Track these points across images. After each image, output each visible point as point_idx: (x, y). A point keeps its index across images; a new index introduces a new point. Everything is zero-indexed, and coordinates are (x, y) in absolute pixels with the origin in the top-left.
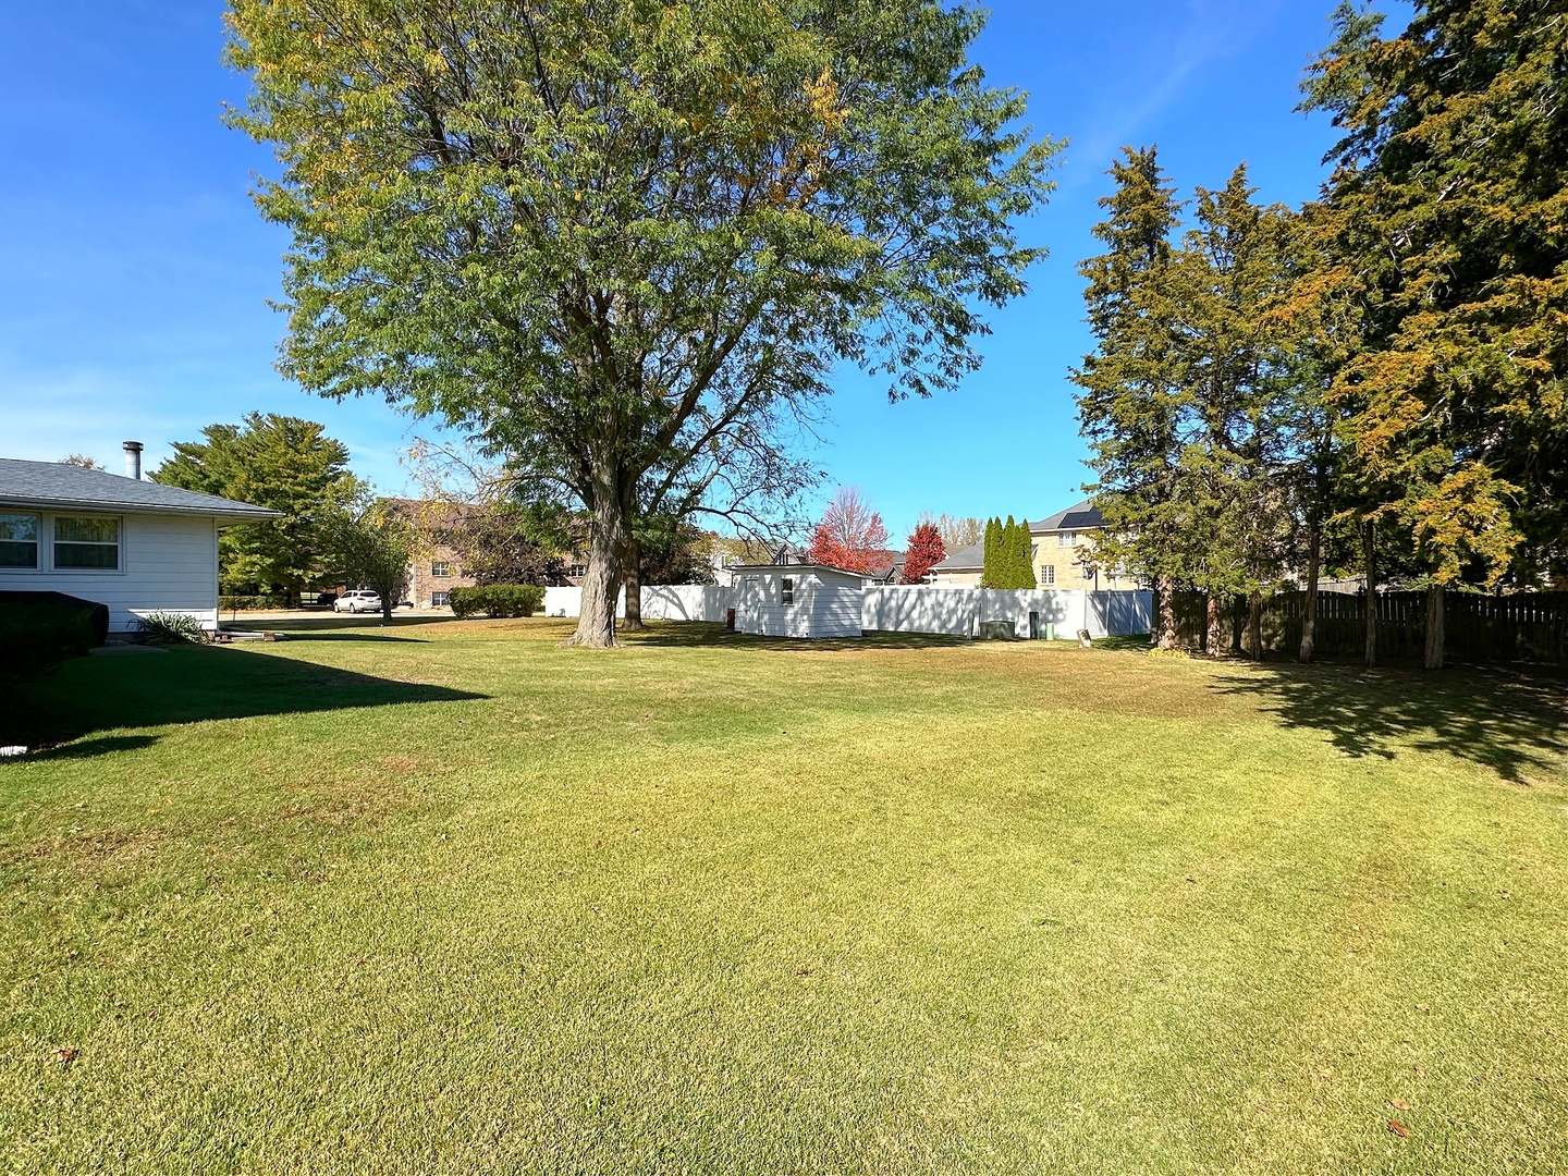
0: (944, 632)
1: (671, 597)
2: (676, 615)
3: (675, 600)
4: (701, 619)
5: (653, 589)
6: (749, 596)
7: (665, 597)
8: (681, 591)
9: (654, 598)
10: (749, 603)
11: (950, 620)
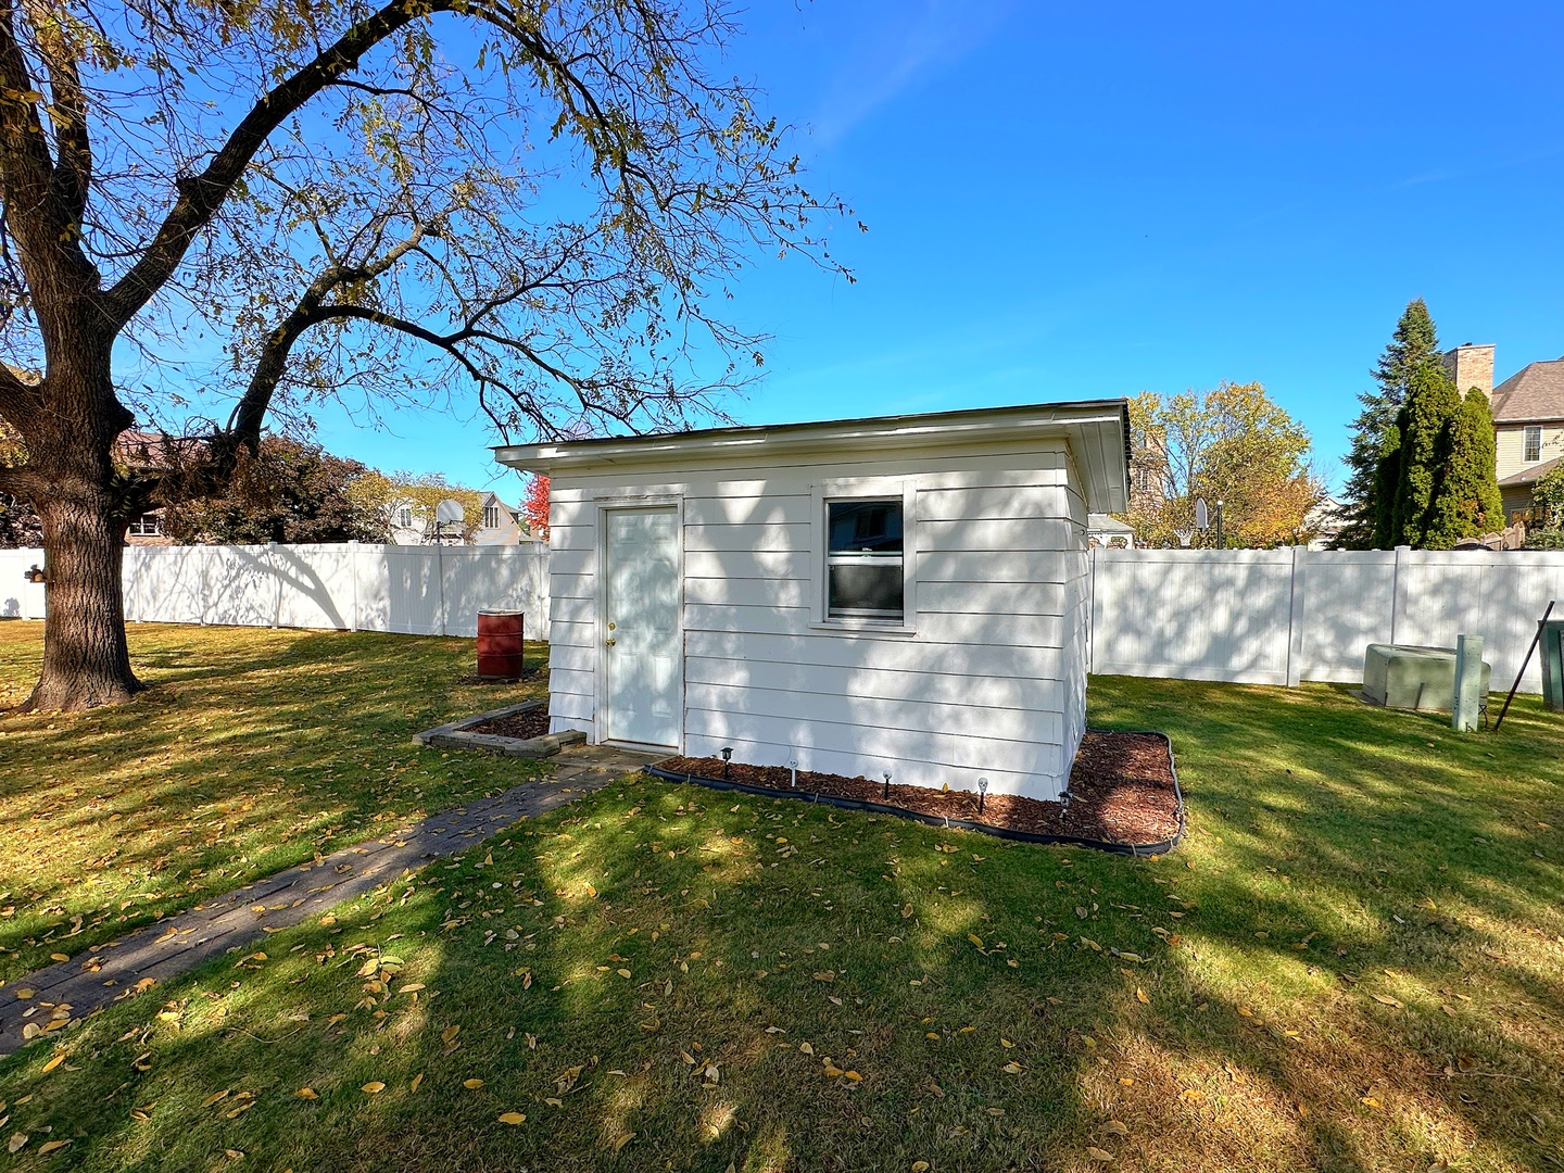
0: (1160, 672)
1: (293, 572)
2: (309, 617)
3: (306, 581)
4: (380, 626)
5: (243, 555)
6: (621, 581)
7: (276, 572)
8: (324, 558)
9: (245, 578)
10: (622, 610)
11: (1181, 633)
